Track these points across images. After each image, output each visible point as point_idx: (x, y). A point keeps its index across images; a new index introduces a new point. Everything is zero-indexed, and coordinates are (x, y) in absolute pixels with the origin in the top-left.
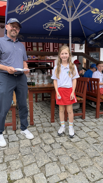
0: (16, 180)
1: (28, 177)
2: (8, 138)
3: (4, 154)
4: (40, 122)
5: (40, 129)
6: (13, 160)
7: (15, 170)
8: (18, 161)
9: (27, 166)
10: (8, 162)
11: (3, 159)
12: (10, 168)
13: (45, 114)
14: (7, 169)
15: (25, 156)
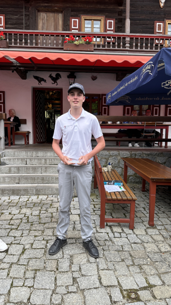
0: (156, 286)
1: (168, 285)
2: (127, 238)
3: (131, 256)
4: (162, 224)
5: (164, 233)
6: (144, 264)
7: (151, 275)
8: (151, 267)
9: (163, 273)
10: (138, 265)
11: (133, 261)
12: (144, 272)
13: (164, 212)
14: (141, 272)
15: (157, 263)
